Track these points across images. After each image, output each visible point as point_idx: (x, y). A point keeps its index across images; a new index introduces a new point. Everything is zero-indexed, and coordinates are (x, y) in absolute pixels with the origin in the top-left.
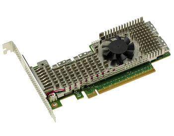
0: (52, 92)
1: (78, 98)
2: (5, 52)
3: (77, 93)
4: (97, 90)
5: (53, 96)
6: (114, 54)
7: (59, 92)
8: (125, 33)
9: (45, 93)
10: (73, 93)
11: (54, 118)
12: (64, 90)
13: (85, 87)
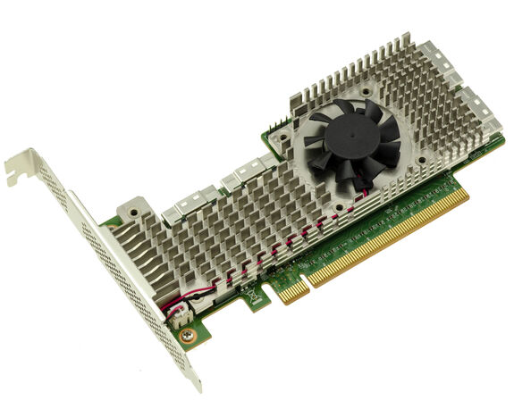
0: (178, 299)
1: (254, 308)
2: (12, 182)
3: (249, 292)
4: (307, 276)
5: (182, 313)
6: (344, 160)
7: (197, 297)
8: (363, 87)
9: (157, 304)
10: (237, 293)
11: (198, 383)
12: (213, 290)
13: (272, 270)
